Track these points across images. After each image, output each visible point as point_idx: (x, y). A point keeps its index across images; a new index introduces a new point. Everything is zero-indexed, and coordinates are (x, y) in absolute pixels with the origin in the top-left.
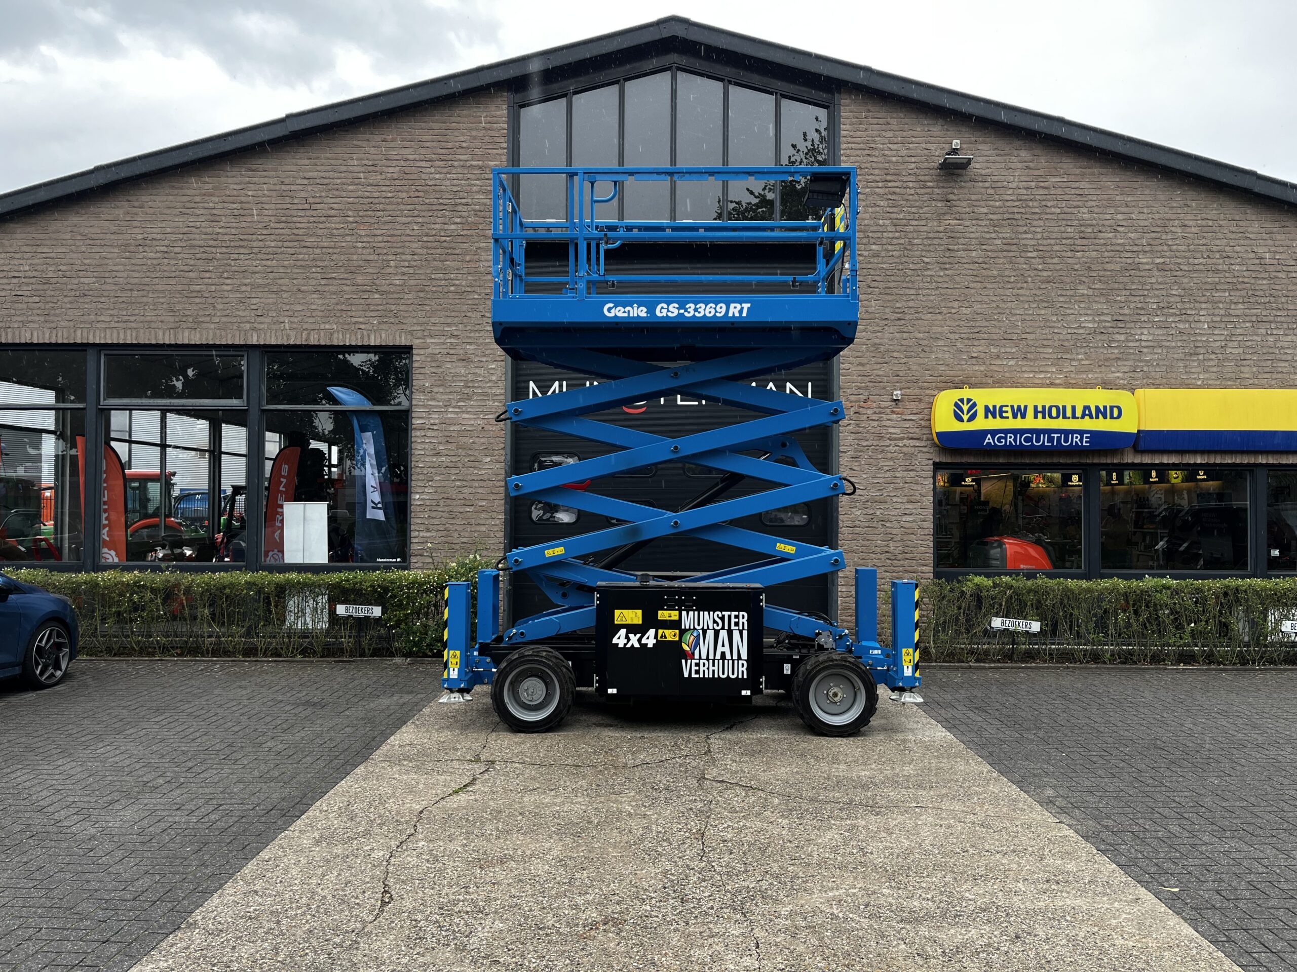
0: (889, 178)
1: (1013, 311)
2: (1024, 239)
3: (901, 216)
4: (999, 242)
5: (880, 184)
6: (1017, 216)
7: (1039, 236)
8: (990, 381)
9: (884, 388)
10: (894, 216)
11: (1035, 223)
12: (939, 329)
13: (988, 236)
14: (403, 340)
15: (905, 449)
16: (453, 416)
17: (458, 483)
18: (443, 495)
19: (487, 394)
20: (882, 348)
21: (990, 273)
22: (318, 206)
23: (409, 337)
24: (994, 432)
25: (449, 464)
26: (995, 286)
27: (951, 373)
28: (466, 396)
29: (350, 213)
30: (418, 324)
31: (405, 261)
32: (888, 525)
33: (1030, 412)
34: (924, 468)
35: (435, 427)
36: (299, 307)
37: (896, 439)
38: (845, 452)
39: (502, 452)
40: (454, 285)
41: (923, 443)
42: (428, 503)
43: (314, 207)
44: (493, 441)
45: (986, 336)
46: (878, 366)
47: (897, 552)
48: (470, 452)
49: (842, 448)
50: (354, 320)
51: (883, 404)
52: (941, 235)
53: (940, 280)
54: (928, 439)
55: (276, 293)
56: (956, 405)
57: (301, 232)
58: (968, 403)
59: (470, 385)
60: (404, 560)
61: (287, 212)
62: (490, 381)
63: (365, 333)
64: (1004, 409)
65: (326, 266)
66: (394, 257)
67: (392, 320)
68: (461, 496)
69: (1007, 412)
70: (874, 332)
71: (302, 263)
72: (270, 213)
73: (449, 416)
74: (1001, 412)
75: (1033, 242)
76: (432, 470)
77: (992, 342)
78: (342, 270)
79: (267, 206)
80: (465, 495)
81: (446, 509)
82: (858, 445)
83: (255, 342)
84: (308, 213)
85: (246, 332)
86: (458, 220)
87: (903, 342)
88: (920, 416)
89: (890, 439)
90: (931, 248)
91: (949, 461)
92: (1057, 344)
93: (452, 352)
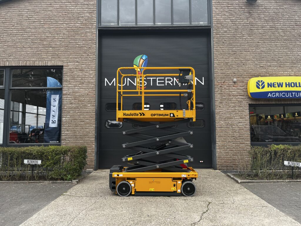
0: (229, 5)
1: (275, 50)
2: (277, 26)
3: (234, 18)
4: (268, 27)
5: (226, 8)
6: (274, 18)
7: (282, 25)
8: (268, 75)
9: (230, 78)
10: (232, 18)
11: (280, 20)
12: (249, 57)
13: (264, 25)
14: (60, 64)
15: (238, 99)
16: (77, 90)
17: (79, 114)
18: (73, 118)
19: (89, 82)
20: (229, 64)
21: (266, 37)
22: (31, 18)
23: (62, 62)
24: (271, 92)
25: (75, 107)
26: (268, 41)
27: (254, 72)
28: (82, 83)
29: (42, 20)
30: (65, 58)
31: (61, 36)
32: (233, 127)
33: (284, 85)
34: (246, 106)
35: (71, 94)
36: (23, 53)
37: (235, 96)
38: (217, 101)
39: (94, 102)
40: (78, 44)
41: (245, 97)
42: (68, 121)
43: (29, 19)
44: (91, 98)
45: (265, 59)
46: (228, 70)
47: (237, 136)
48: (83, 103)
49: (216, 99)
50: (43, 57)
51: (230, 84)
52: (248, 25)
53: (248, 40)
54: (246, 96)
55: (16, 48)
56: (257, 83)
57: (24, 27)
58: (261, 82)
59: (83, 79)
60: (60, 142)
61: (20, 21)
62: (90, 77)
63: (46, 61)
64: (275, 84)
65: (33, 39)
66: (57, 35)
67: (56, 57)
68: (80, 118)
69: (276, 85)
70: (226, 58)
71: (25, 38)
72: (15, 21)
73: (76, 90)
74: (274, 85)
75: (280, 27)
76: (70, 109)
77: (268, 61)
78: (39, 40)
79: (13, 19)
80: (81, 118)
81: (74, 123)
82: (222, 98)
83: (8, 65)
84: (27, 21)
85: (5, 61)
86: (80, 22)
87: (236, 62)
88: (243, 88)
89: (233, 96)
90: (245, 29)
91: (254, 103)
92: (291, 61)
93: (77, 67)
